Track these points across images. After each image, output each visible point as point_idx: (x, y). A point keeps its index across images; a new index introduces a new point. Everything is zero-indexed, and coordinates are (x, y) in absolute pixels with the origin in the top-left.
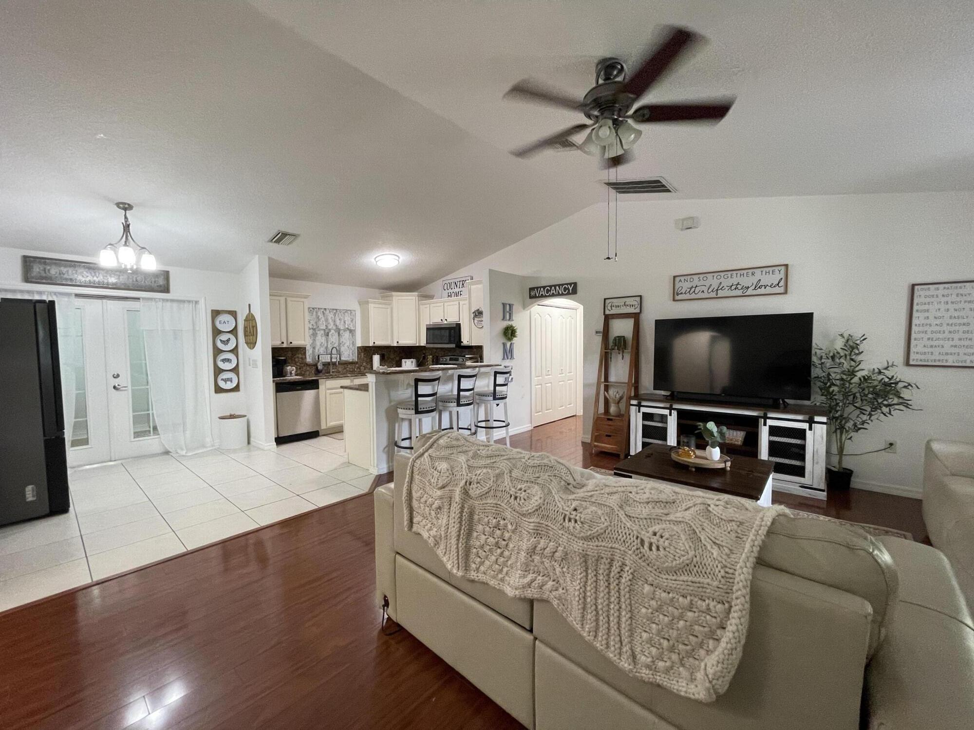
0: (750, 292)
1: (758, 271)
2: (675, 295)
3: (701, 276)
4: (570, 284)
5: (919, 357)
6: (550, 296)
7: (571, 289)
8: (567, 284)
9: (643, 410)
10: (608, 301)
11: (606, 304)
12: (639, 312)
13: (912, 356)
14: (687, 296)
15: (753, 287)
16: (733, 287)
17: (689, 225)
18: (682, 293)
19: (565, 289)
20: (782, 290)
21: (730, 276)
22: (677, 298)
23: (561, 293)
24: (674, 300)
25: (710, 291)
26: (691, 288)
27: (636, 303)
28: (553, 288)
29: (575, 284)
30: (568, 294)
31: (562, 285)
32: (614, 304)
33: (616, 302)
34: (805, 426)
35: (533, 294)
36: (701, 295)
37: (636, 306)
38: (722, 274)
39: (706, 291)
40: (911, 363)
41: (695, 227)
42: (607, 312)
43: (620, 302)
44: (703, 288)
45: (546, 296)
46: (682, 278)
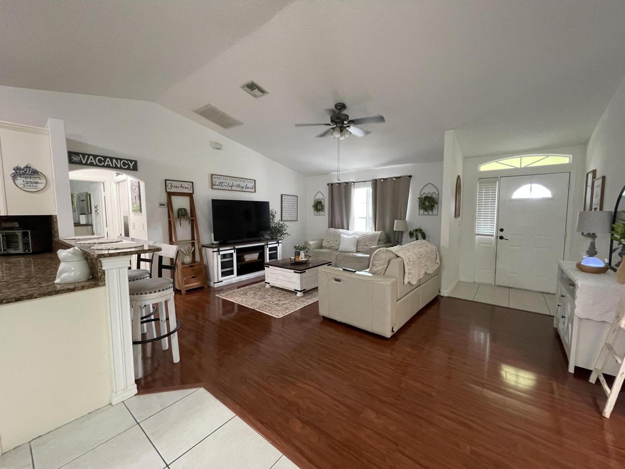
0: (244, 190)
1: (246, 180)
2: (212, 185)
3: (225, 177)
4: (131, 161)
5: (285, 218)
6: (103, 166)
7: (131, 165)
8: (127, 160)
9: (221, 253)
10: (168, 182)
11: (167, 184)
12: (192, 192)
13: (283, 218)
14: (219, 187)
15: (245, 188)
16: (238, 186)
17: (218, 147)
18: (216, 185)
19: (124, 164)
20: (253, 190)
21: (236, 180)
22: (214, 187)
23: (119, 166)
24: (212, 188)
25: (229, 186)
26: (221, 183)
27: (189, 186)
28: (108, 159)
29: (136, 162)
30: (129, 169)
31: (121, 160)
32: (173, 185)
33: (175, 184)
34: (277, 245)
35: (75, 159)
36: (224, 188)
37: (190, 189)
38: (234, 178)
39: (227, 186)
40: (283, 220)
41: (221, 150)
42: (168, 190)
43: (178, 184)
44: (225, 184)
45: (97, 166)
46: (216, 176)
